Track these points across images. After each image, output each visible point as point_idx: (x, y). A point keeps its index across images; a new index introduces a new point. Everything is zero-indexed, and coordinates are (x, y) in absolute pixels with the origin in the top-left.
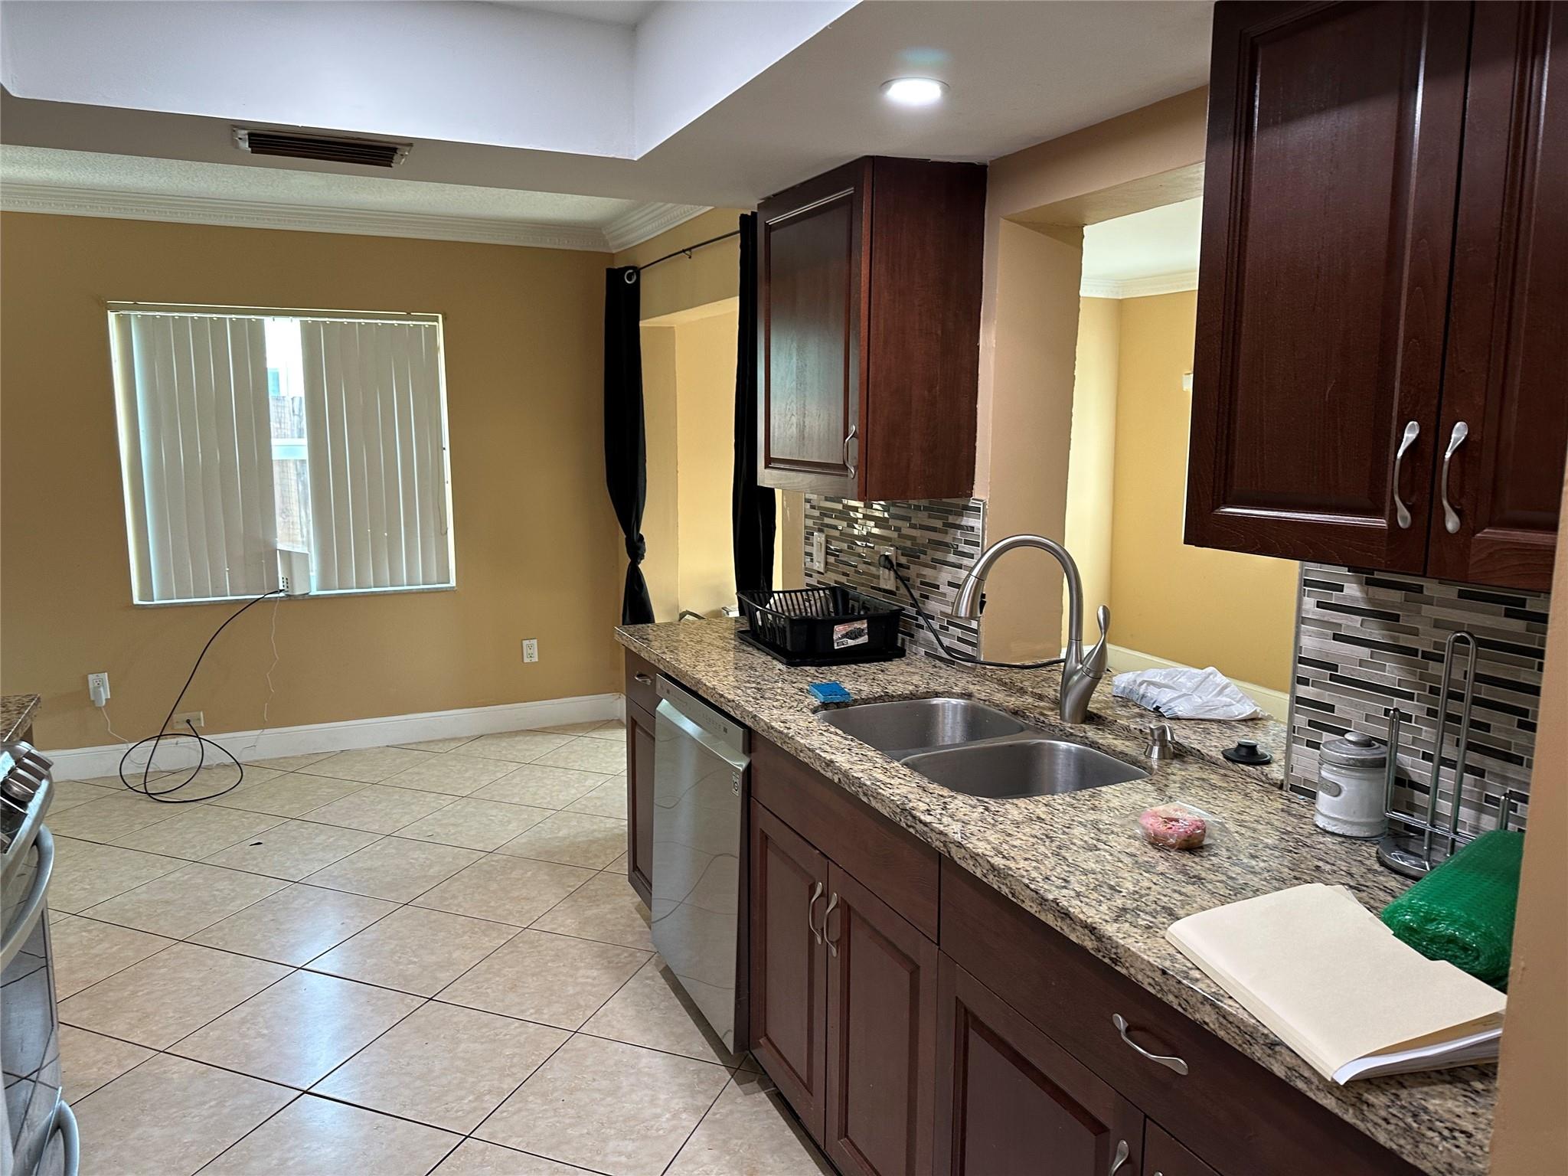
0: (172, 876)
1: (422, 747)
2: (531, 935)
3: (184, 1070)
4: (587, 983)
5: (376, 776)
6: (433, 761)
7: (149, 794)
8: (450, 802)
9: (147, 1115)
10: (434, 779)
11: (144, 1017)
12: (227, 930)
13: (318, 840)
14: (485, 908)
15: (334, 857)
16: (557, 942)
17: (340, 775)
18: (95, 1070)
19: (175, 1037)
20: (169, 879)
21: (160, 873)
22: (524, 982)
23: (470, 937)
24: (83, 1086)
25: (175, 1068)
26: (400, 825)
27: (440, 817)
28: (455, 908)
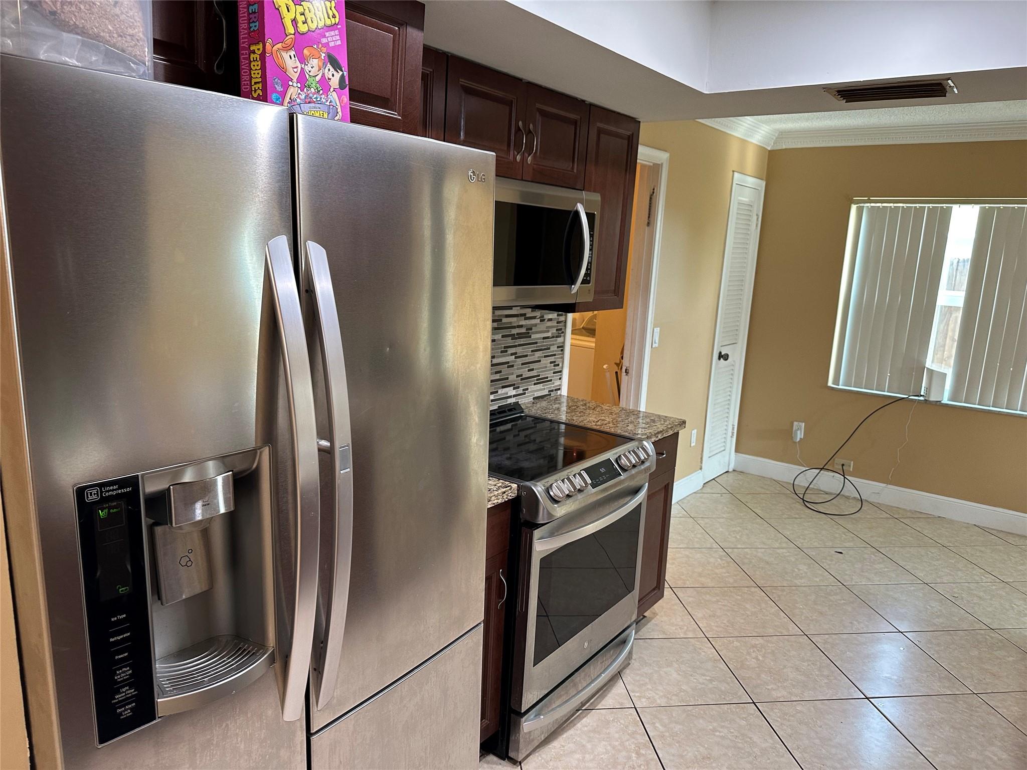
0: (782, 550)
1: (1000, 535)
2: (976, 701)
3: (709, 653)
4: (990, 758)
5: (950, 542)
6: (1001, 548)
7: (803, 500)
8: (989, 580)
9: (677, 664)
10: (991, 560)
11: (713, 616)
12: (785, 593)
13: (877, 566)
14: (955, 664)
15: (879, 581)
16: (992, 717)
17: (925, 532)
18: (674, 628)
19: (718, 635)
20: (778, 551)
21: (777, 545)
22: (941, 727)
23: (928, 676)
24: (664, 633)
25: (706, 650)
26: (939, 580)
27: (973, 588)
28: (933, 652)
